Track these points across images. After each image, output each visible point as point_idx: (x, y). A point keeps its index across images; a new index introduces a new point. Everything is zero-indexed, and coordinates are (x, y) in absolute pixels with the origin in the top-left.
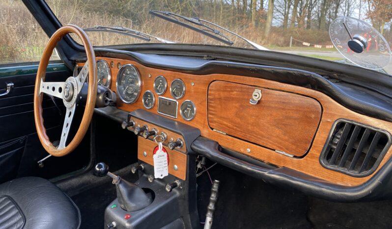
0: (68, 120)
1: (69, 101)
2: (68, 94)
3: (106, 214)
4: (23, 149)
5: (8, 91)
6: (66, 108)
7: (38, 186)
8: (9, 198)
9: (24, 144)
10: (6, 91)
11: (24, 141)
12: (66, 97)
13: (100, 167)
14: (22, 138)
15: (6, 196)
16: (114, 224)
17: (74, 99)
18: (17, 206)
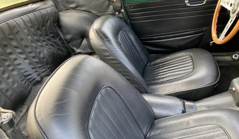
0: (229, 24)
1: (233, 13)
2: (234, 9)
3: (232, 82)
4: (204, 34)
5: (205, 2)
6: (230, 17)
7: (205, 55)
8: (191, 57)
9: (206, 32)
10: (203, 2)
11: (206, 30)
12: (232, 10)
13: (236, 56)
14: (206, 28)
15: (190, 55)
16: (234, 89)
17: (236, 13)
18: (193, 62)
